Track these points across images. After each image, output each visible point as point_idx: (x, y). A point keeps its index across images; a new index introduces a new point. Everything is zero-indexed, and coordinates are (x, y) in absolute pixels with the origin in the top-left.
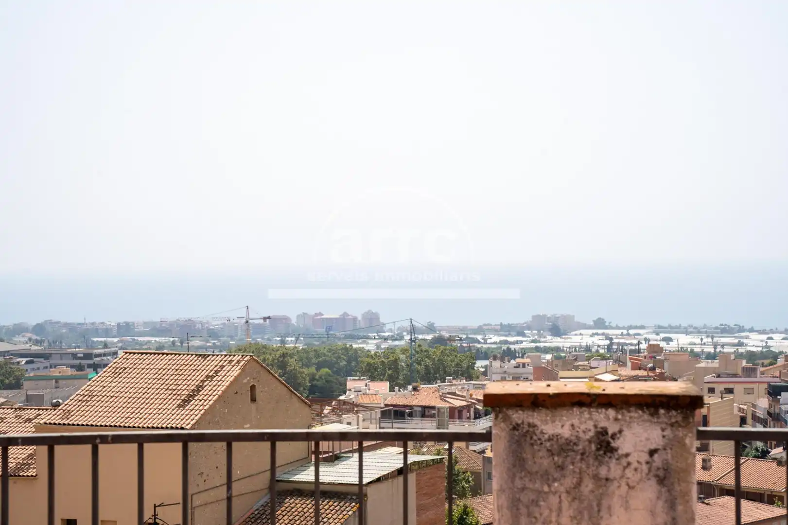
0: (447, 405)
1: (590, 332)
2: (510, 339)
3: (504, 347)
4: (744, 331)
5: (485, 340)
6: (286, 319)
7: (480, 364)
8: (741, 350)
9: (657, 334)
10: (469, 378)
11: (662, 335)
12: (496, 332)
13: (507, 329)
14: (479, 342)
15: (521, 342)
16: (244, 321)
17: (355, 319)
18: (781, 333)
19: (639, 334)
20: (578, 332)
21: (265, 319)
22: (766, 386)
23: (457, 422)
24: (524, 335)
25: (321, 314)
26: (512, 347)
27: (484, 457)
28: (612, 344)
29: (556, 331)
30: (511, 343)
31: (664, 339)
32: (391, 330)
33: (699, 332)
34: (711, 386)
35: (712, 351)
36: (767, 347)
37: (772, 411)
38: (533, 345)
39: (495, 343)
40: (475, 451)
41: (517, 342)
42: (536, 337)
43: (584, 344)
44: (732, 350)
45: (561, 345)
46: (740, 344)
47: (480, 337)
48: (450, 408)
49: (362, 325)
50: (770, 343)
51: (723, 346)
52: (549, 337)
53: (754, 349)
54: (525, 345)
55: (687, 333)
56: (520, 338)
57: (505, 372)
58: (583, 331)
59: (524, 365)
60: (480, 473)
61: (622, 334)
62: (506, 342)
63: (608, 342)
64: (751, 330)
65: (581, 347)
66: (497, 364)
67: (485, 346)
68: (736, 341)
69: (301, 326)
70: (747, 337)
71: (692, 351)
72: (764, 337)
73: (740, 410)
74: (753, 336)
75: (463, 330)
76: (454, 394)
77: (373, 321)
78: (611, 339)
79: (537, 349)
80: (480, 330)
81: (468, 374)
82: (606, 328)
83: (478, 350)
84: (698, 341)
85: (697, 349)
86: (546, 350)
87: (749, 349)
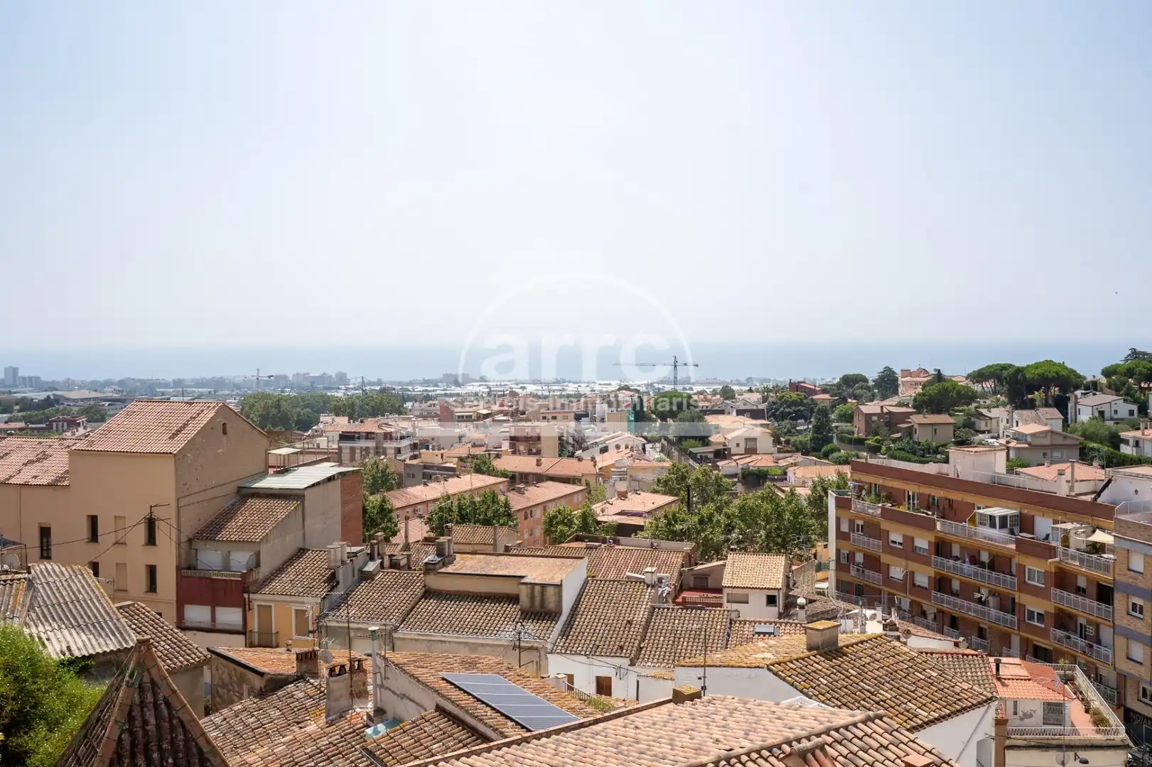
0: (382, 431)
1: (478, 384)
2: (429, 389)
3: (425, 394)
4: (565, 382)
5: (414, 389)
6: (285, 377)
7: (409, 405)
8: (564, 393)
9: (517, 385)
10: (400, 413)
11: (520, 385)
12: (421, 384)
13: (427, 382)
14: (410, 391)
15: (436, 390)
16: (255, 378)
17: (331, 376)
18: (585, 383)
19: (506, 385)
20: (470, 384)
21: (270, 377)
22: (574, 414)
23: (389, 441)
24: (438, 386)
25: (308, 374)
26: (430, 394)
27: (405, 464)
28: (490, 391)
29: (457, 384)
30: (430, 391)
31: (521, 388)
32: (354, 384)
33: (541, 383)
34: (544, 415)
35: (548, 394)
36: (578, 391)
37: (577, 429)
38: (443, 392)
39: (420, 391)
40: (400, 460)
41: (433, 391)
42: (445, 387)
43: (474, 391)
44: (558, 393)
45: (460, 392)
46: (564, 390)
47: (410, 388)
48: (384, 433)
49: (335, 380)
50: (580, 389)
51: (554, 391)
52: (453, 387)
53: (571, 393)
54: (438, 392)
55: (534, 384)
56: (435, 388)
57: (422, 410)
58: (473, 384)
59: (434, 405)
60: (402, 474)
61: (497, 385)
62: (426, 391)
63: (488, 390)
64: (569, 382)
65: (472, 393)
66: (417, 404)
67: (413, 393)
68: (561, 388)
69: (295, 381)
70: (567, 386)
71: (537, 394)
72: (576, 385)
73: (562, 429)
74: (570, 384)
75: (400, 383)
76: (387, 424)
77: (342, 378)
78: (490, 388)
79: (446, 395)
80: (411, 383)
81: (399, 411)
82: (486, 381)
83: (408, 395)
84: (540, 388)
85: (540, 393)
86: (451, 396)
87: (568, 392)
